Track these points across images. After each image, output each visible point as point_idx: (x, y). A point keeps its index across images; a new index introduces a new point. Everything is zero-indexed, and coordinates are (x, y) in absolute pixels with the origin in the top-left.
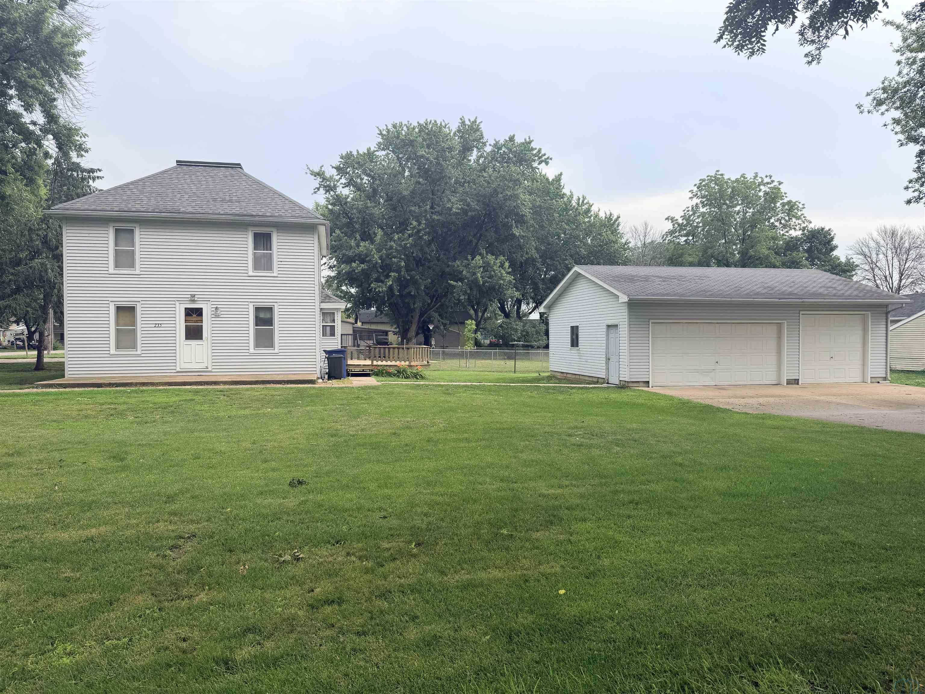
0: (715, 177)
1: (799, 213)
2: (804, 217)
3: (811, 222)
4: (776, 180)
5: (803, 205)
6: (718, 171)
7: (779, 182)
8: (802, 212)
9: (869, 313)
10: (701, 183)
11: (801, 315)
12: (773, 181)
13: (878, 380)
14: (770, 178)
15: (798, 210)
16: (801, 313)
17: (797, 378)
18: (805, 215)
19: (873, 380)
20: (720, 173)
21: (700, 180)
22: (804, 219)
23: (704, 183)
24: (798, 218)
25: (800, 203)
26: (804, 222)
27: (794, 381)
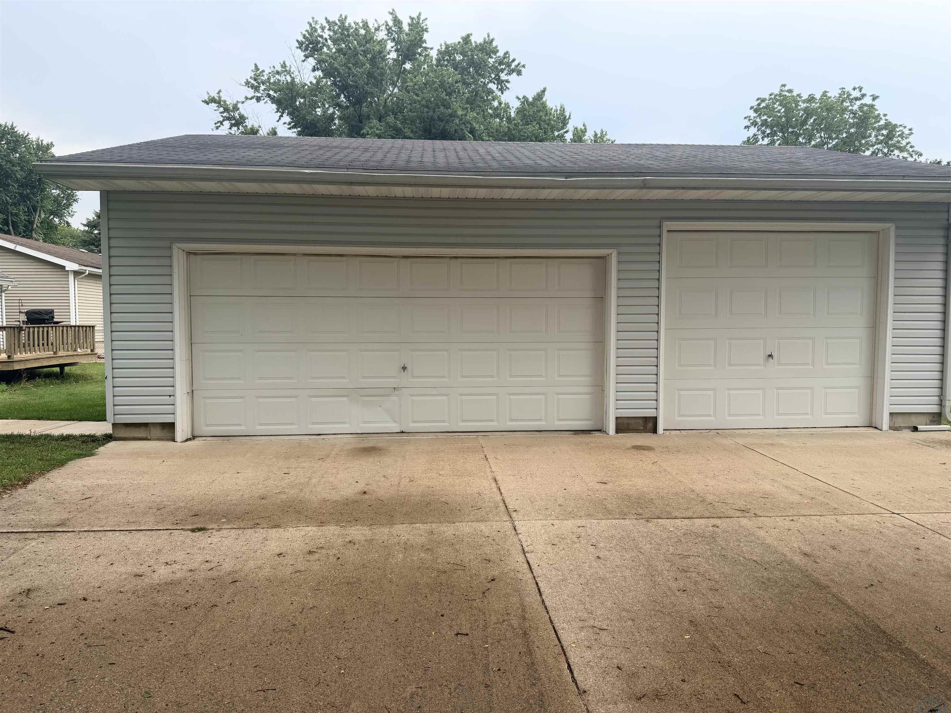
0: (780, 94)
1: (904, 143)
2: (911, 147)
3: (921, 155)
4: (869, 94)
5: (910, 130)
6: (784, 86)
7: (873, 95)
8: (907, 140)
9: (891, 227)
10: (759, 105)
11: (665, 234)
12: (863, 96)
13: (914, 421)
14: (860, 91)
15: (902, 138)
16: (668, 225)
17: (650, 413)
18: (913, 144)
19: (900, 421)
20: (786, 88)
21: (758, 99)
22: (911, 150)
23: (763, 105)
24: (902, 149)
25: (905, 127)
26: (912, 156)
27: (641, 422)
